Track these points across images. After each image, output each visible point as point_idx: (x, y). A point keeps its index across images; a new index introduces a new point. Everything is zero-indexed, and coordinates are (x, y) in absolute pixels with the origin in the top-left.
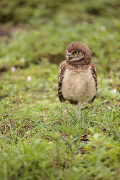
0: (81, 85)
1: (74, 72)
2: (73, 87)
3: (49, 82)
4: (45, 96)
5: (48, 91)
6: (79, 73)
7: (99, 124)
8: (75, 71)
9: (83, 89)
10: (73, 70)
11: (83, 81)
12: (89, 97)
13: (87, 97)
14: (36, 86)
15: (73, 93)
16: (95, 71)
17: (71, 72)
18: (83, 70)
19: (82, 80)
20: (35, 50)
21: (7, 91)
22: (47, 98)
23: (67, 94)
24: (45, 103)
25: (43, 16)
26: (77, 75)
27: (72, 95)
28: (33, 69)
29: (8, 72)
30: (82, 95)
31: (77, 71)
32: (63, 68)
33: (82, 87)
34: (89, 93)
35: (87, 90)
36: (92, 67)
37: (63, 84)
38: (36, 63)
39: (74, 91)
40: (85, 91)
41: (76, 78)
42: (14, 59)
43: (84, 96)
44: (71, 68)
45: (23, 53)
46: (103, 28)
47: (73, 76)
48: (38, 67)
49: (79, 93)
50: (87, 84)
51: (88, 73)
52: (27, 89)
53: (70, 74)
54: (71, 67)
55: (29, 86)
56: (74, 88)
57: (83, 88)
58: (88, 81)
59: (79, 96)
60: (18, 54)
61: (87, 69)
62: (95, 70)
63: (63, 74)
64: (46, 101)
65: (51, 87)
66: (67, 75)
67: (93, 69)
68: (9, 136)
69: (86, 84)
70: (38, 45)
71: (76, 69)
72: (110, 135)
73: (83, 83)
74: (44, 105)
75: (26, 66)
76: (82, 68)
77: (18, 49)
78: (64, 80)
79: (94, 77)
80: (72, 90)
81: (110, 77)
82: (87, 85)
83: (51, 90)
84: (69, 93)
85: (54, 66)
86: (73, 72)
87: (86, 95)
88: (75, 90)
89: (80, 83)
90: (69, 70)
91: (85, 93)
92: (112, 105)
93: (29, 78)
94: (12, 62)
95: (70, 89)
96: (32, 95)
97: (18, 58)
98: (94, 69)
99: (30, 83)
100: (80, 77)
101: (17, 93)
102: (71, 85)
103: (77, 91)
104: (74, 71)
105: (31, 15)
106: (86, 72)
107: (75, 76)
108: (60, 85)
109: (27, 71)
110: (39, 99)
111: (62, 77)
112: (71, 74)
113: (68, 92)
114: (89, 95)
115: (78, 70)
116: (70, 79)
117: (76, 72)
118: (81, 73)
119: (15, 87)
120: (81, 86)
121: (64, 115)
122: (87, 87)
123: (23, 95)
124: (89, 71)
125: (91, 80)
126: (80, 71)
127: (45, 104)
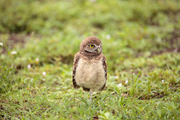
0: (92, 75)
1: (88, 62)
2: (85, 75)
3: (62, 78)
4: (58, 88)
5: (61, 85)
8: (89, 61)
9: (94, 78)
10: (86, 60)
11: (94, 70)
12: (98, 85)
13: (97, 85)
14: (50, 81)
15: (85, 80)
16: (105, 62)
17: (85, 61)
19: (93, 69)
20: (48, 52)
21: (24, 83)
22: (60, 90)
23: (79, 81)
24: (58, 93)
25: (53, 27)
26: (89, 65)
27: (84, 82)
28: (46, 67)
29: (25, 69)
30: (93, 83)
33: (93, 76)
34: (99, 82)
35: (97, 79)
36: (103, 59)
38: (50, 63)
39: (85, 79)
40: (95, 80)
41: (89, 67)
42: (30, 59)
43: (94, 84)
45: (38, 54)
46: (108, 37)
47: (86, 65)
48: (52, 66)
49: (90, 81)
50: (98, 73)
51: (99, 64)
52: (42, 82)
53: (83, 63)
54: (86, 58)
55: (44, 80)
56: (86, 76)
57: (94, 77)
58: (99, 71)
59: (90, 83)
60: (33, 55)
61: (99, 60)
62: (106, 61)
63: (77, 63)
64: (60, 92)
65: (63, 81)
66: (80, 64)
67: (104, 60)
68: (29, 116)
69: (96, 73)
70: (50, 48)
73: (94, 73)
74: (58, 95)
75: (41, 64)
76: (95, 59)
77: (33, 50)
79: (104, 68)
80: (84, 78)
81: (115, 75)
82: (98, 75)
83: (63, 83)
84: (81, 81)
85: (66, 66)
87: (97, 83)
88: (87, 78)
89: (92, 72)
90: (83, 59)
91: (95, 82)
92: (118, 96)
93: (44, 73)
94: (28, 61)
95: (82, 77)
96: (47, 87)
97: (33, 58)
98: (104, 61)
99: (44, 77)
100: (92, 66)
101: (33, 85)
102: (83, 73)
103: (88, 79)
104: (88, 61)
105: (42, 26)
106: (98, 63)
107: (88, 65)
108: (74, 72)
109: (41, 69)
110: (53, 91)
111: (76, 66)
112: (84, 63)
113: (80, 80)
114: (98, 84)
116: (83, 68)
117: (89, 62)
118: (94, 64)
119: (32, 80)
120: (93, 75)
121: (76, 102)
122: (98, 76)
123: (39, 87)
124: (101, 62)
125: (101, 70)
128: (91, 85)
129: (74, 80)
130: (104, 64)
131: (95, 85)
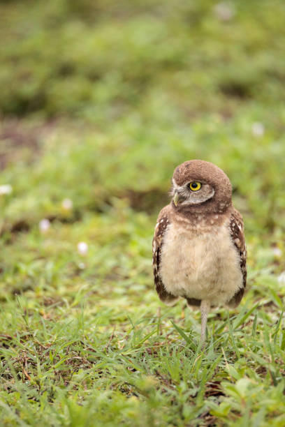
0: (203, 263)
1: (189, 232)
2: (184, 265)
3: (131, 257)
4: (119, 290)
5: (127, 278)
6: (201, 234)
7: (249, 356)
8: (191, 227)
9: (210, 273)
10: (185, 227)
11: (209, 253)
12: (223, 292)
14: (98, 266)
15: (186, 280)
16: (238, 230)
17: (181, 230)
18: (209, 228)
19: (206, 250)
20: (96, 180)
21: (29, 277)
22: (125, 294)
23: (172, 282)
24: (119, 304)
25: (118, 101)
26: (195, 239)
27: (182, 285)
28: (92, 224)
29: (33, 232)
30: (207, 285)
31: (194, 228)
32: (162, 221)
33: (205, 269)
34: (223, 281)
35: (218, 274)
36: (233, 221)
37: (163, 259)
38: (98, 211)
39: (187, 275)
40: (214, 278)
41: (194, 246)
42: (47, 202)
43: (212, 289)
44: (180, 222)
45: (68, 186)
46: (258, 130)
47: (186, 240)
48: (104, 220)
49: (199, 280)
50: (219, 260)
51: (220, 236)
52: (78, 272)
53: (178, 235)
54: (182, 219)
55: (81, 265)
56: (188, 268)
57: (210, 269)
58: (222, 255)
59: (201, 288)
60: (57, 190)
61: (220, 225)
62: (240, 227)
63: (162, 236)
64: (123, 301)
65: (134, 267)
66: (171, 238)
67: (234, 225)
68: (35, 383)
69: (215, 260)
70: (103, 167)
71: (193, 225)
72: (275, 383)
73: (209, 258)
74: (117, 310)
75: (75, 217)
76: (208, 223)
77: (57, 178)
78: (164, 250)
79: (236, 245)
80: (184, 275)
81: (274, 245)
82: (219, 264)
83: (133, 273)
84: (177, 282)
85: (142, 218)
86: (184, 231)
87: (218, 286)
88: (190, 273)
89: (203, 257)
90: (177, 225)
91: (214, 282)
92: (280, 312)
93: (83, 247)
94: (42, 207)
95: (177, 272)
96: (90, 287)
97: (55, 199)
98: (236, 225)
99: (83, 258)
100: (202, 243)
101: (53, 282)
102: (180, 261)
103: (194, 277)
104: (188, 230)
105: (86, 99)
106: (217, 233)
107: (191, 241)
108: (157, 260)
109: (77, 230)
110: (106, 297)
111: (160, 243)
112: (180, 235)
113: (174, 279)
114: (224, 287)
115: (198, 226)
116: (179, 247)
117: (193, 230)
118: (205, 235)
119: (50, 267)
120: (205, 265)
121: (164, 335)
122: (219, 268)
123: (68, 286)
124: (225, 230)
125: (228, 251)
126: (203, 229)
127: (120, 306)
128: (204, 290)
129: (157, 280)
130: (236, 234)
131: (215, 291)
